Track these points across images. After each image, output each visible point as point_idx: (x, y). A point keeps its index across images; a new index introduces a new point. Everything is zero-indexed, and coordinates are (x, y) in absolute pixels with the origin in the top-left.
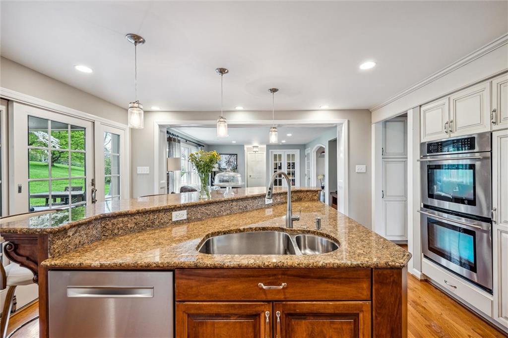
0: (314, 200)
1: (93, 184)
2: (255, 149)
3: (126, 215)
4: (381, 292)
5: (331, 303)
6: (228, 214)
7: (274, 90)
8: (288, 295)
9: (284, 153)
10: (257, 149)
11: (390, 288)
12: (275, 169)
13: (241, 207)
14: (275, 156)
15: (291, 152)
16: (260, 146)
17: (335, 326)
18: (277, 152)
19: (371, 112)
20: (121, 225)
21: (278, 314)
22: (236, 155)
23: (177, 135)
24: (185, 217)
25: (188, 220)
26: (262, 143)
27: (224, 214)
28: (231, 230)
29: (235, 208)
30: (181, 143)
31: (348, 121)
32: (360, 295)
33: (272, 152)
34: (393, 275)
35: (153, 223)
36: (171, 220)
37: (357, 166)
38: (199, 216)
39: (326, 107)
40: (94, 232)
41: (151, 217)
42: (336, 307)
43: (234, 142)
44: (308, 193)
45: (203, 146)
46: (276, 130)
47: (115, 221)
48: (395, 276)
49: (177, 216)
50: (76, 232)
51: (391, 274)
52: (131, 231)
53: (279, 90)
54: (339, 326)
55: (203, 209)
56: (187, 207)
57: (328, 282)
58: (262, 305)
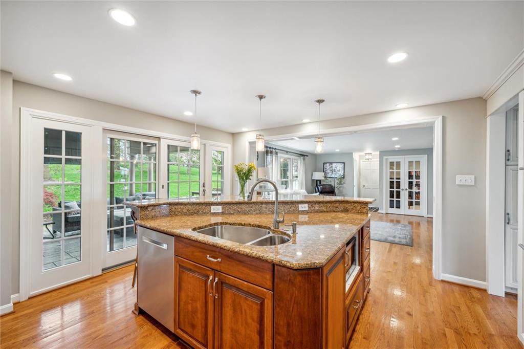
0: (362, 213)
1: (204, 186)
2: (367, 157)
3: (181, 204)
4: (280, 286)
5: (246, 283)
6: (257, 214)
7: (320, 101)
8: (222, 269)
9: (404, 160)
10: (370, 157)
11: (287, 285)
12: (391, 179)
13: (271, 210)
14: (392, 164)
15: (414, 158)
16: (373, 153)
17: (248, 302)
18: (395, 159)
19: (486, 101)
20: (180, 210)
21: (216, 279)
22: (344, 163)
23: (274, 147)
24: (220, 211)
25: (223, 213)
26: (375, 150)
27: (254, 213)
28: (235, 223)
29: (265, 209)
30: (278, 154)
31: (443, 117)
32: (264, 283)
33: (386, 159)
34: (289, 274)
35: (198, 211)
36: (210, 211)
37: (457, 176)
38: (232, 212)
39: (404, 105)
40: (164, 212)
41: (197, 207)
42: (249, 288)
43: (337, 150)
44: (356, 204)
45: (307, 156)
46: (322, 140)
47: (176, 207)
48: (291, 275)
49: (214, 209)
50: (153, 209)
51: (288, 273)
52: (185, 214)
53: (325, 100)
54: (251, 304)
55: (235, 207)
56: (222, 203)
57: (244, 266)
58: (209, 270)
